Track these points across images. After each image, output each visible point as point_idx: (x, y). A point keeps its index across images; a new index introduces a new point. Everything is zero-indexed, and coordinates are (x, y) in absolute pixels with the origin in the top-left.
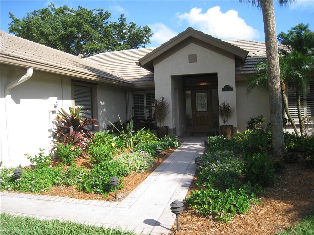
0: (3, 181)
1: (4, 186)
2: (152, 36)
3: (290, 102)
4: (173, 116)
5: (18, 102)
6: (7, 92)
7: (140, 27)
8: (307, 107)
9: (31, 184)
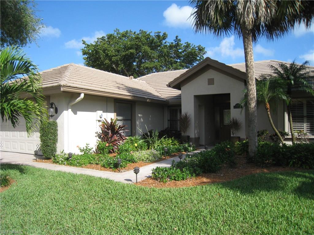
0: (63, 160)
1: (63, 162)
2: (206, 53)
3: (293, 119)
5: (75, 113)
6: (69, 107)
7: (195, 46)
8: (307, 123)
9: (77, 162)
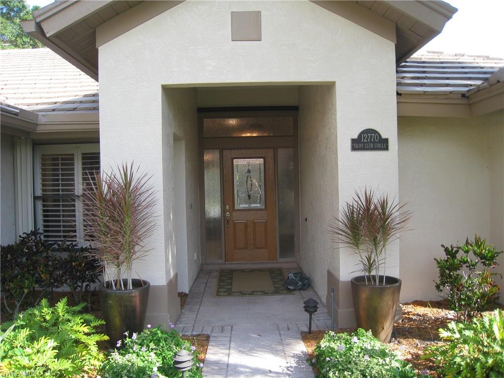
4: (168, 238)
